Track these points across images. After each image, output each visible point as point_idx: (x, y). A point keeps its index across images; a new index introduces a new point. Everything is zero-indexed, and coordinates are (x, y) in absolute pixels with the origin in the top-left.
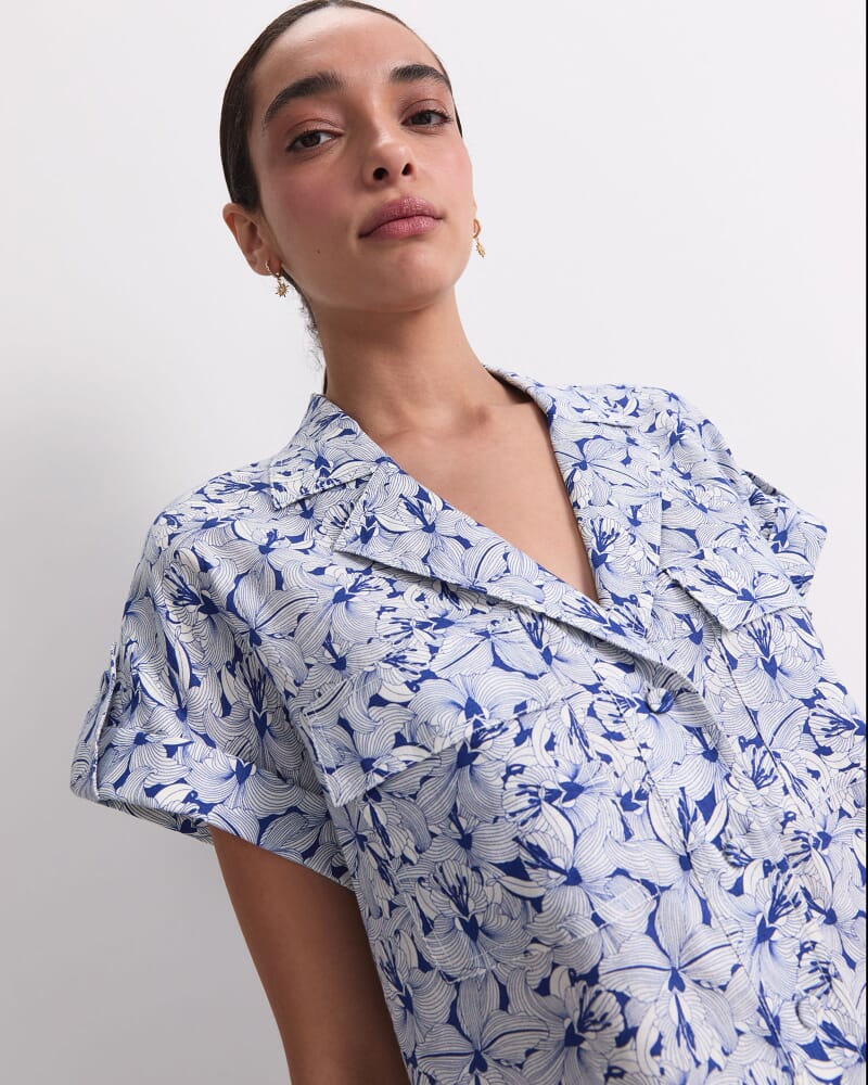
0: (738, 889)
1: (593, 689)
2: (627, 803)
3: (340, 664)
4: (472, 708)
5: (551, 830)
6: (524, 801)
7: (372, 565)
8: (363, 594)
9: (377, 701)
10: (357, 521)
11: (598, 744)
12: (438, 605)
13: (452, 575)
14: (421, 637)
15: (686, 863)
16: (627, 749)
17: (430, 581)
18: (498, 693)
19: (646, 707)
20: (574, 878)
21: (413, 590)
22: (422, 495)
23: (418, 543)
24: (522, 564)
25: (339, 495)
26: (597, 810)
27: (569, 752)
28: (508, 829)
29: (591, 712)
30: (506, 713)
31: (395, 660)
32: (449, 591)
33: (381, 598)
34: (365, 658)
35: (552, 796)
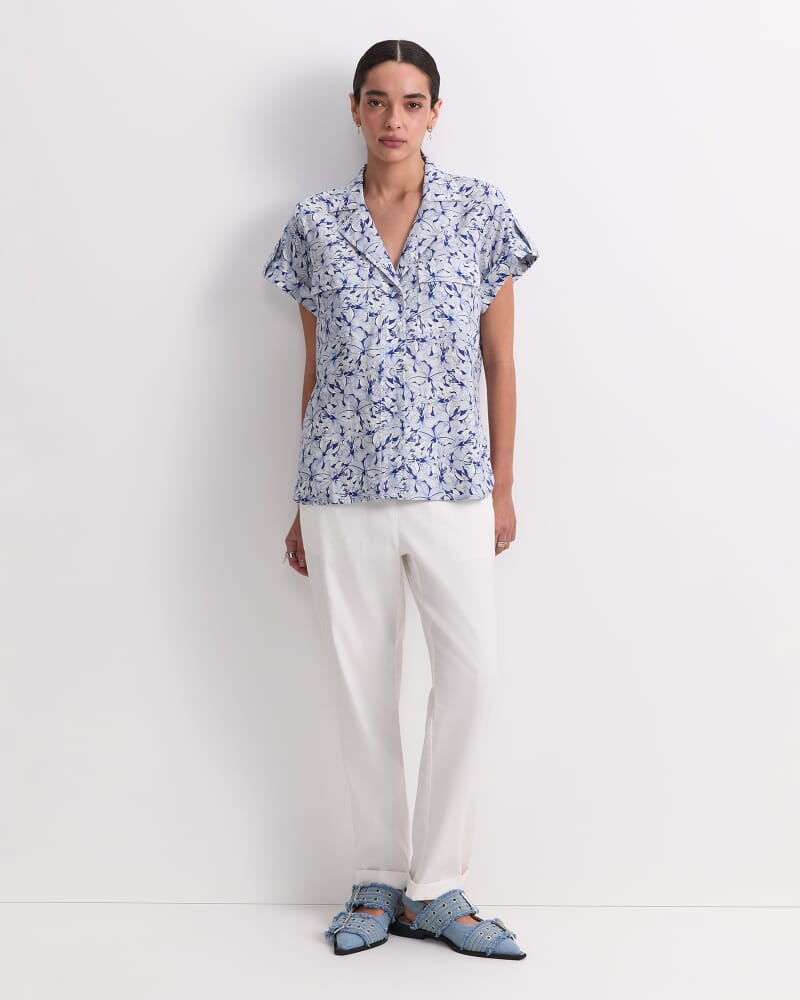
0: (390, 341)
1: (377, 288)
2: (371, 315)
3: (323, 261)
4: (345, 282)
5: (350, 314)
6: (346, 306)
7: (344, 238)
8: (336, 246)
9: (327, 273)
10: (346, 223)
11: (371, 299)
12: (354, 254)
13: (360, 248)
14: (343, 261)
15: (380, 331)
16: (379, 303)
17: (355, 248)
18: (353, 280)
19: (390, 296)
20: (350, 324)
21: (350, 248)
22: (367, 221)
23: (358, 236)
24: (381, 250)
25: (347, 213)
26: (362, 314)
27: (362, 299)
28: (341, 310)
29: (374, 293)
30: (352, 286)
31: (334, 265)
32: (359, 253)
33: (340, 248)
34: (328, 262)
35: (353, 307)
